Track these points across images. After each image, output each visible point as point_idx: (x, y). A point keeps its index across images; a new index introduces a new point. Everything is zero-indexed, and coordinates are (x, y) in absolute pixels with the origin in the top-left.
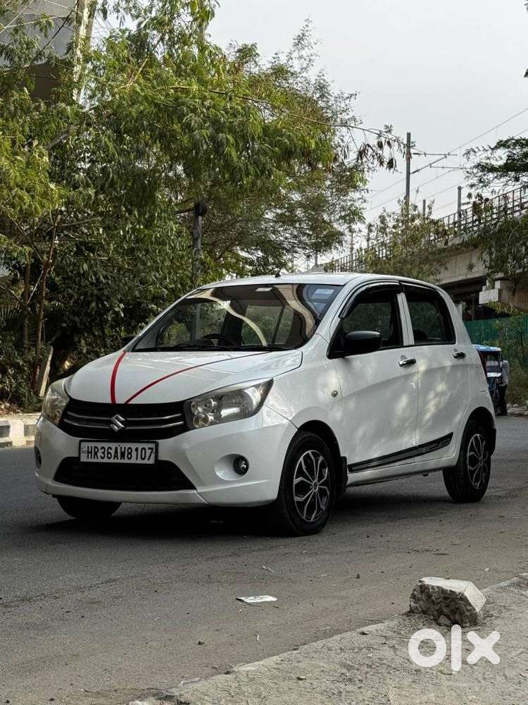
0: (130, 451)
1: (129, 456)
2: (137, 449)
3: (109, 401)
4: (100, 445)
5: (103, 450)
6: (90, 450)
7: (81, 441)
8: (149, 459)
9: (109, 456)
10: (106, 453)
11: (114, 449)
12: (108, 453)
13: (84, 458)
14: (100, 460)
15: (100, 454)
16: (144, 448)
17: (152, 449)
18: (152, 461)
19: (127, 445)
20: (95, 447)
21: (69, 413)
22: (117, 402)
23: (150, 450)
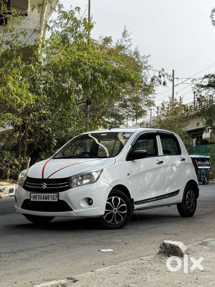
0: (49, 196)
1: (48, 198)
2: (51, 196)
3: (41, 178)
4: (37, 194)
5: (39, 196)
6: (34, 196)
7: (31, 193)
8: (55, 200)
9: (41, 198)
10: (40, 197)
11: (43, 196)
12: (41, 197)
13: (32, 200)
14: (38, 200)
15: (38, 198)
16: (54, 195)
17: (57, 196)
18: (57, 200)
19: (47, 194)
20: (36, 195)
21: (27, 182)
22: (44, 178)
23: (56, 196)
